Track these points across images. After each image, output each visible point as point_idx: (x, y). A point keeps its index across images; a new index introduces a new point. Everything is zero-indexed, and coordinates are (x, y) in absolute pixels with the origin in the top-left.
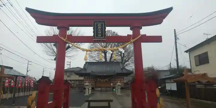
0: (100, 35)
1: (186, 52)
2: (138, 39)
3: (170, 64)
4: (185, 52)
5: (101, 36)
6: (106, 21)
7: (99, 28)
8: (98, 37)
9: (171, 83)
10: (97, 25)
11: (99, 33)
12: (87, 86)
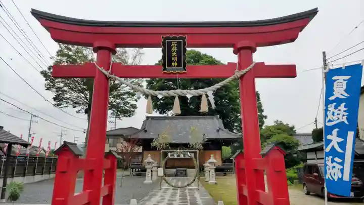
0: (176, 64)
3: (316, 121)
6: (186, 36)
8: (172, 66)
9: (317, 159)
11: (173, 59)
12: (149, 164)
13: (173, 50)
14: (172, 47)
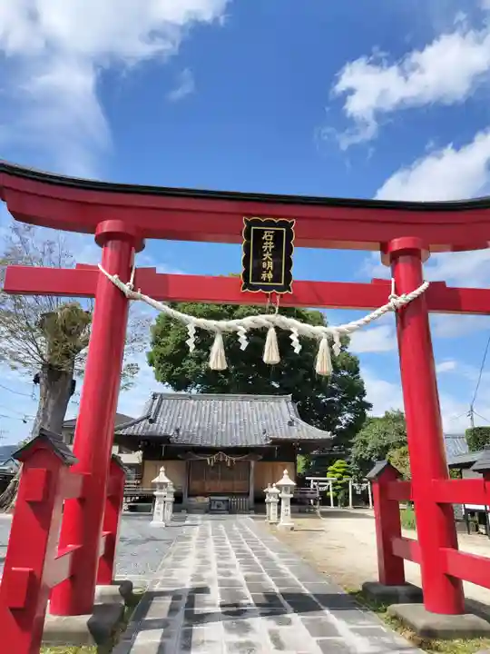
0: (270, 276)
2: (419, 297)
5: (273, 281)
6: (294, 220)
7: (268, 246)
8: (261, 281)
10: (259, 234)
11: (264, 265)
12: (161, 488)
13: (266, 247)
14: (265, 241)
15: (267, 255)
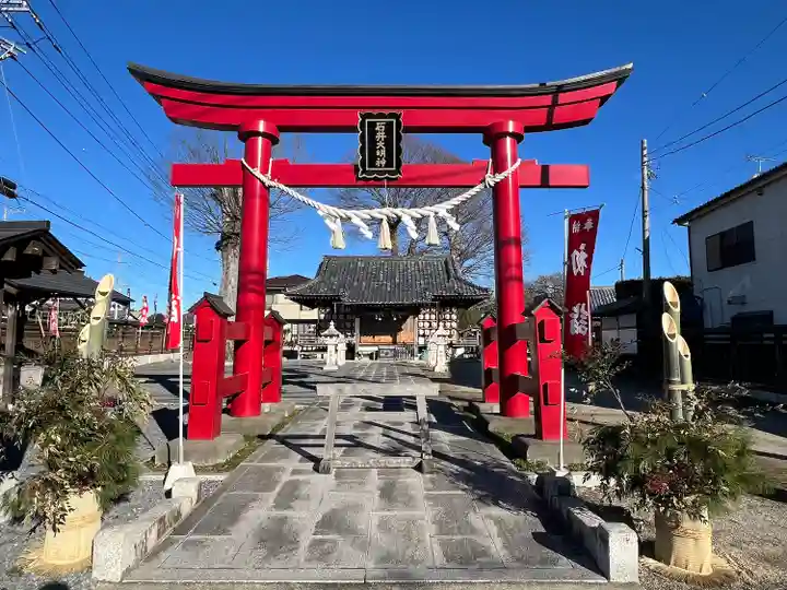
0: (384, 162)
1: (679, 221)
4: (674, 222)
5: (386, 166)
6: (402, 111)
7: (381, 136)
8: (376, 167)
9: (620, 328)
10: (372, 126)
11: (378, 153)
12: (331, 339)
13: (379, 137)
14: (378, 131)
15: (381, 144)
